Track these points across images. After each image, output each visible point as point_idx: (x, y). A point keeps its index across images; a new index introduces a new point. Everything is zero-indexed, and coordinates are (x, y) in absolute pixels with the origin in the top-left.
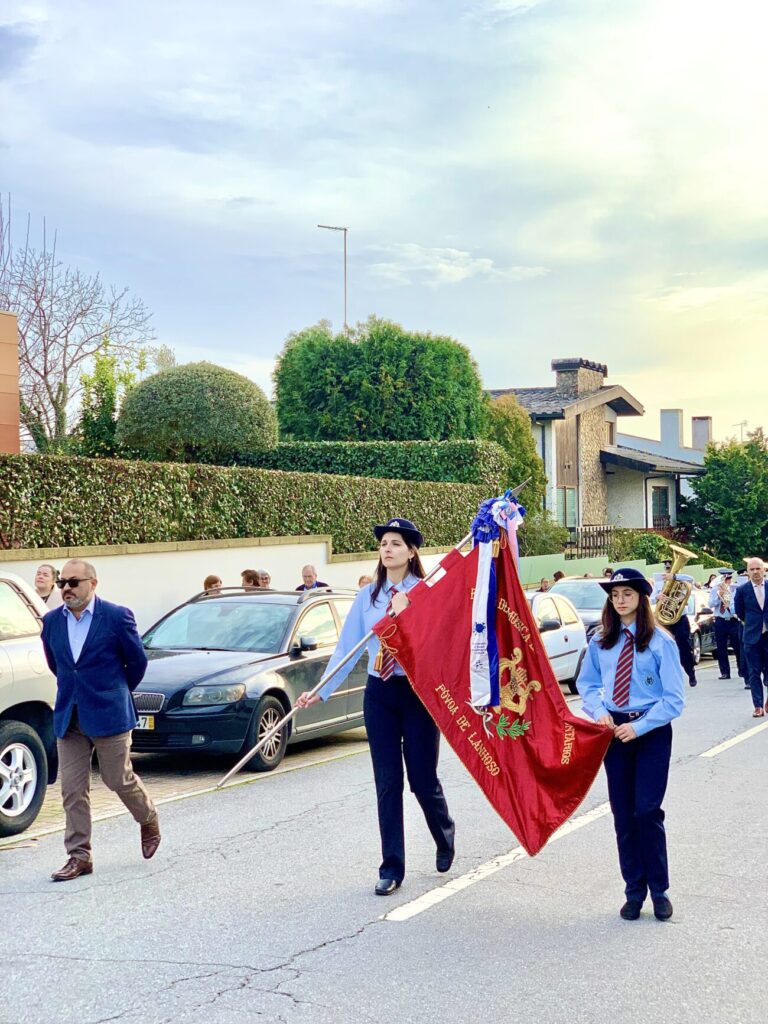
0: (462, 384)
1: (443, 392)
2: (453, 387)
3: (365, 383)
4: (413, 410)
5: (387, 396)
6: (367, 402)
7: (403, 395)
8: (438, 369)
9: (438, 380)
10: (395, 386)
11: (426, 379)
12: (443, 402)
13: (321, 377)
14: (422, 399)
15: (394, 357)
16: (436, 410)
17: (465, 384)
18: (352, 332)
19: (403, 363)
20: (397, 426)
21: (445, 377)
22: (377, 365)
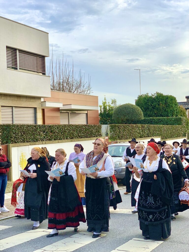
0: (175, 105)
1: (172, 107)
2: (174, 106)
3: (157, 105)
4: (166, 111)
5: (161, 108)
6: (157, 109)
7: (164, 108)
8: (171, 102)
9: (171, 104)
10: (163, 106)
11: (169, 104)
12: (172, 109)
13: (148, 105)
14: (168, 108)
15: (162, 100)
16: (171, 110)
17: (176, 105)
18: (153, 95)
19: (164, 101)
20: (163, 114)
21: (172, 104)
22: (159, 102)
